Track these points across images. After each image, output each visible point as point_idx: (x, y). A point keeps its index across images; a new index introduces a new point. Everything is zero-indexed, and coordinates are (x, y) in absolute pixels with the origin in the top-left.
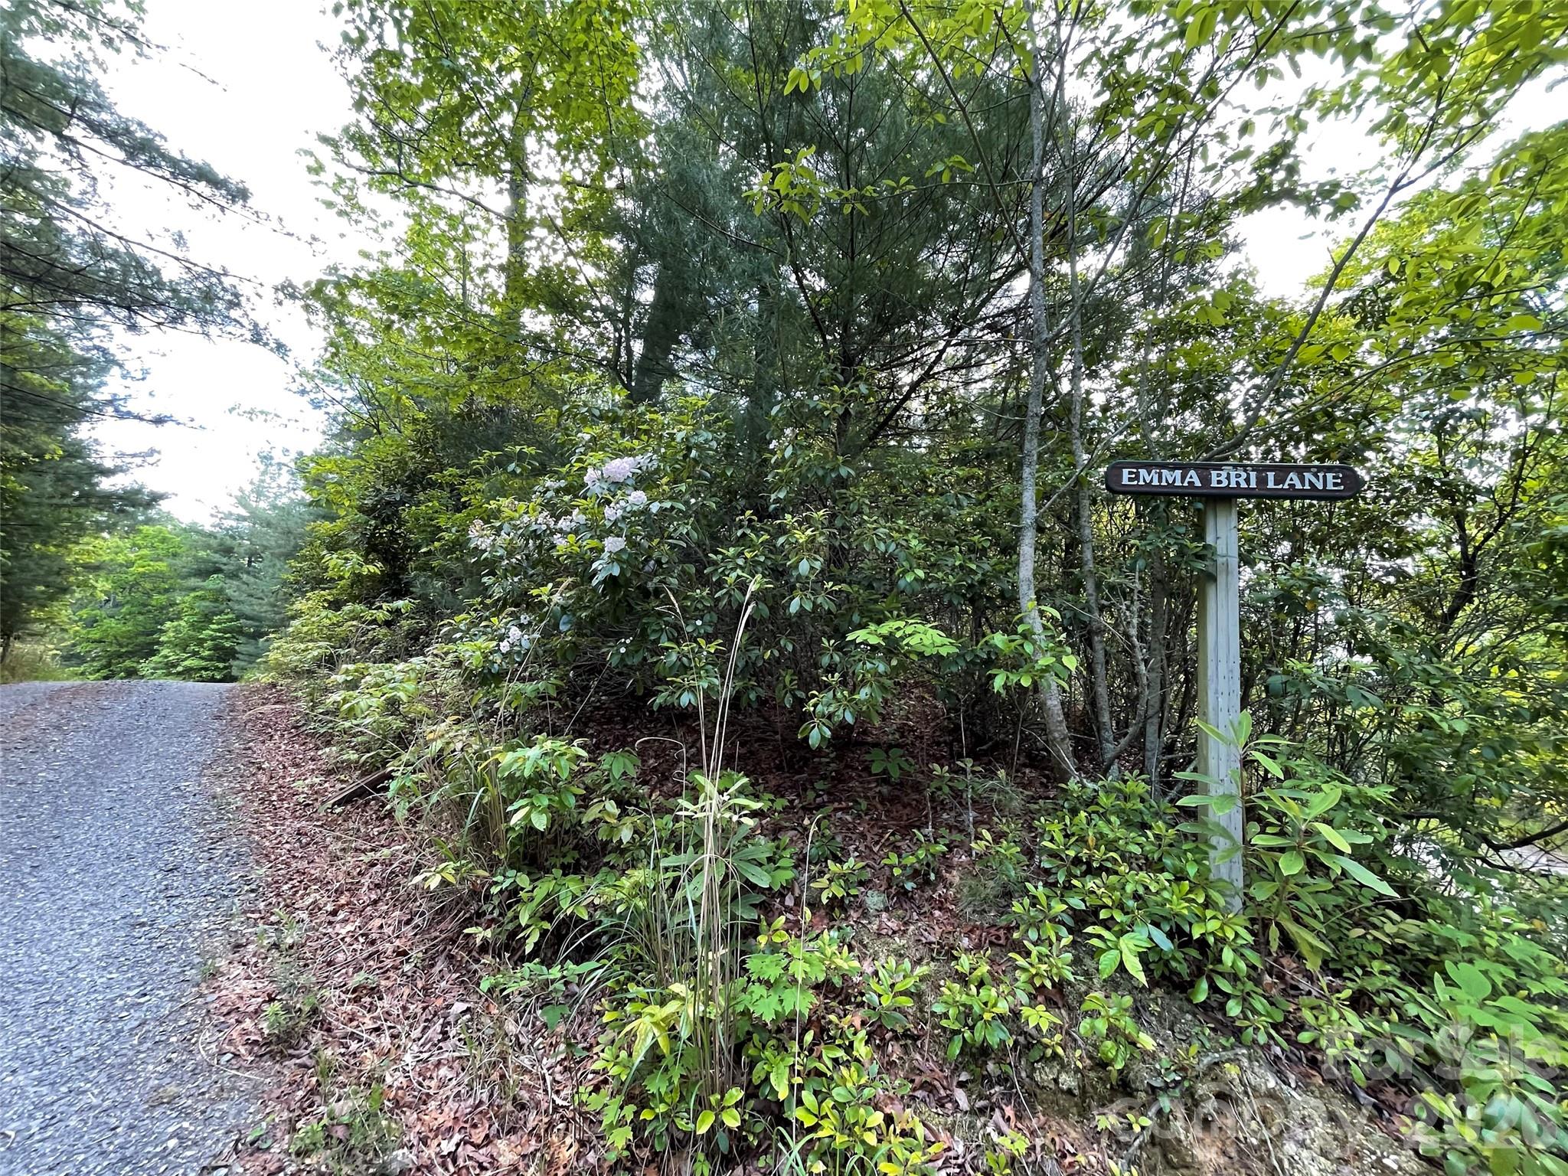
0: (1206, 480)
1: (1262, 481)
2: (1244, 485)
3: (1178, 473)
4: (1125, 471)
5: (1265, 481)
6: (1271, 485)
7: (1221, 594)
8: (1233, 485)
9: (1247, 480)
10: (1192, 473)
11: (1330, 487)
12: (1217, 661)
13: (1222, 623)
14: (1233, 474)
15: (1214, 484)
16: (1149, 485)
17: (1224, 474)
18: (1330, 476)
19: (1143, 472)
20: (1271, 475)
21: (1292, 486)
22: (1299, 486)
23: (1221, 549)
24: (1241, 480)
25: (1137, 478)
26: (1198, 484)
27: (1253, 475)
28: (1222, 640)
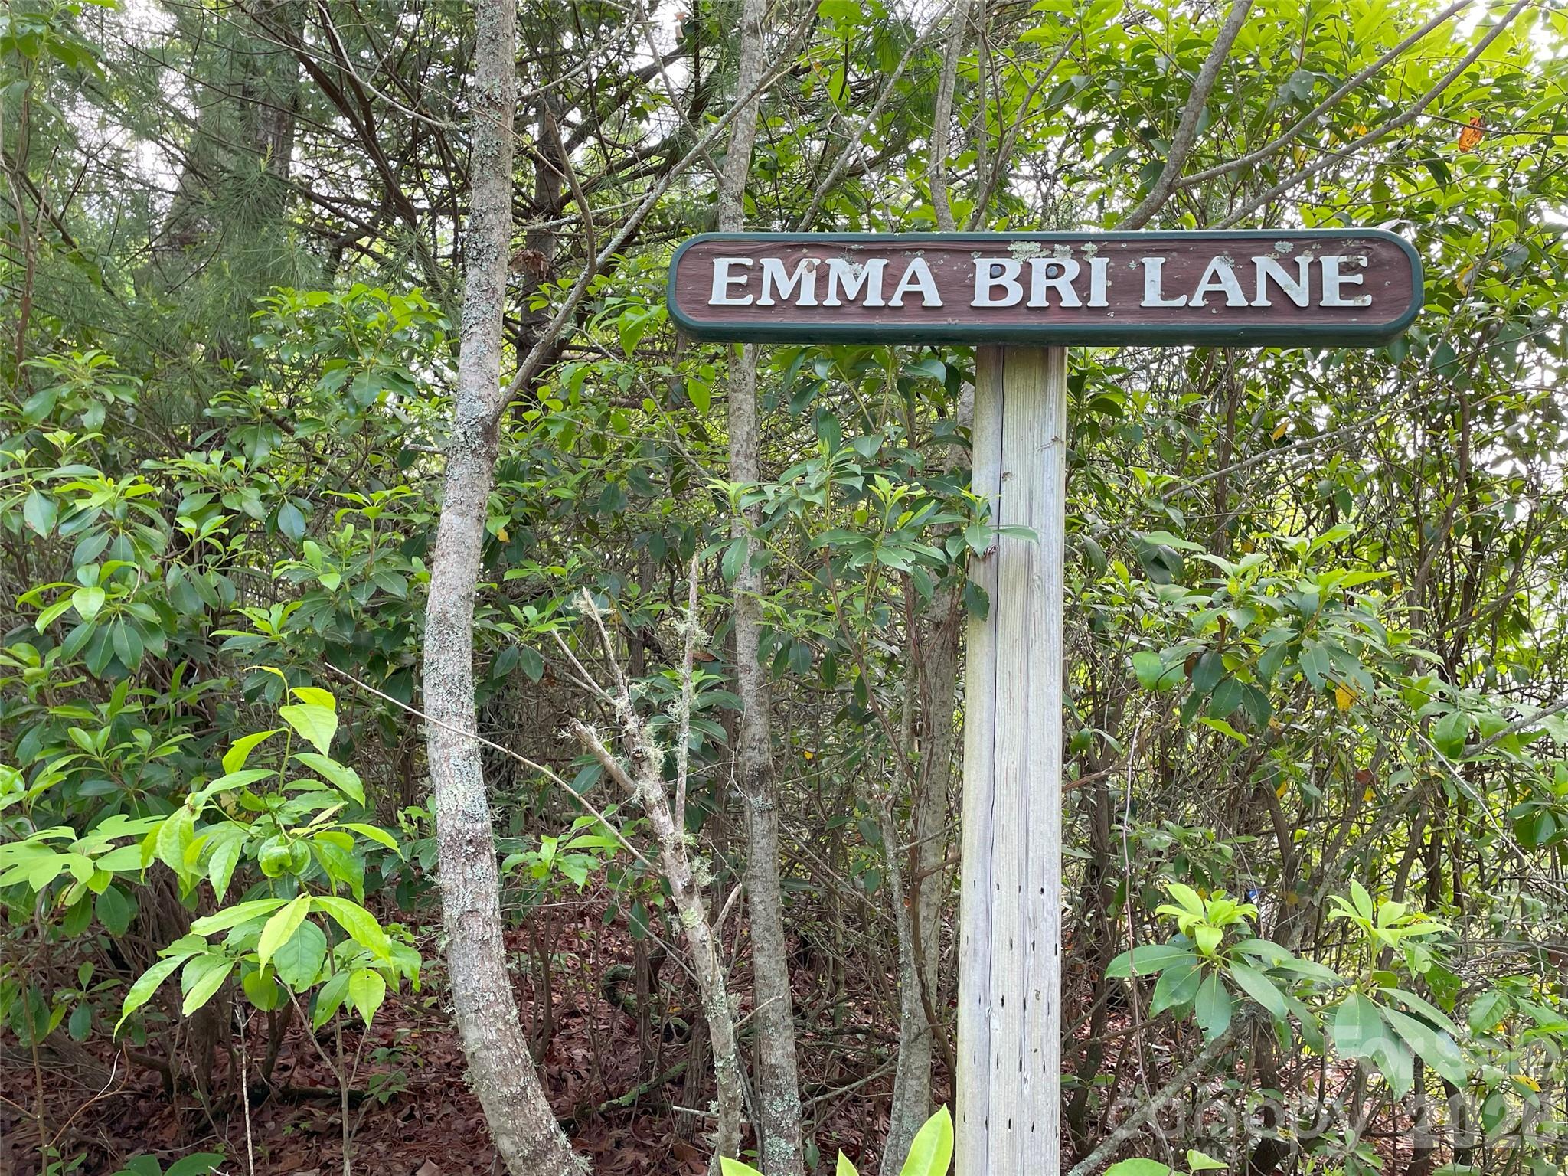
0: (957, 287)
1: (1126, 286)
2: (1070, 299)
3: (875, 267)
4: (721, 265)
5: (1136, 287)
6: (1152, 297)
7: (1010, 657)
8: (1038, 299)
9: (1082, 284)
10: (919, 265)
11: (1331, 297)
12: (992, 888)
13: (1008, 760)
14: (1039, 265)
15: (982, 299)
16: (789, 304)
17: (1013, 267)
18: (1331, 264)
19: (773, 266)
20: (1153, 267)
21: (1217, 297)
22: (1236, 298)
23: (1013, 512)
24: (1063, 285)
25: (755, 286)
26: (933, 298)
27: (1099, 267)
28: (1007, 815)
